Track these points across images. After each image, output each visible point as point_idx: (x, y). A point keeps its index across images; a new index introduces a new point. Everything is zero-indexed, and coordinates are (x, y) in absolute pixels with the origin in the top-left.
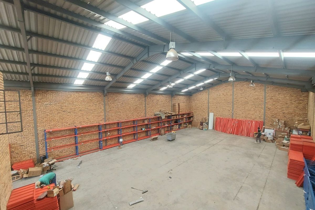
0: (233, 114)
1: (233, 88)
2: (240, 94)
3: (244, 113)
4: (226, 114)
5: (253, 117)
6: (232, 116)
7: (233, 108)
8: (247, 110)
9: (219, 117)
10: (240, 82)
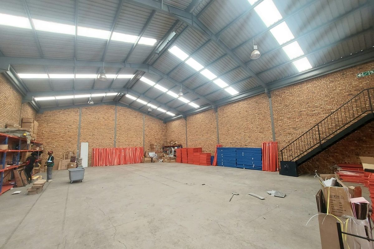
0: (115, 142)
1: (116, 113)
2: (123, 120)
3: (127, 140)
4: (107, 143)
5: (135, 143)
6: (115, 145)
7: (116, 135)
8: (130, 137)
9: (97, 147)
10: (123, 107)
